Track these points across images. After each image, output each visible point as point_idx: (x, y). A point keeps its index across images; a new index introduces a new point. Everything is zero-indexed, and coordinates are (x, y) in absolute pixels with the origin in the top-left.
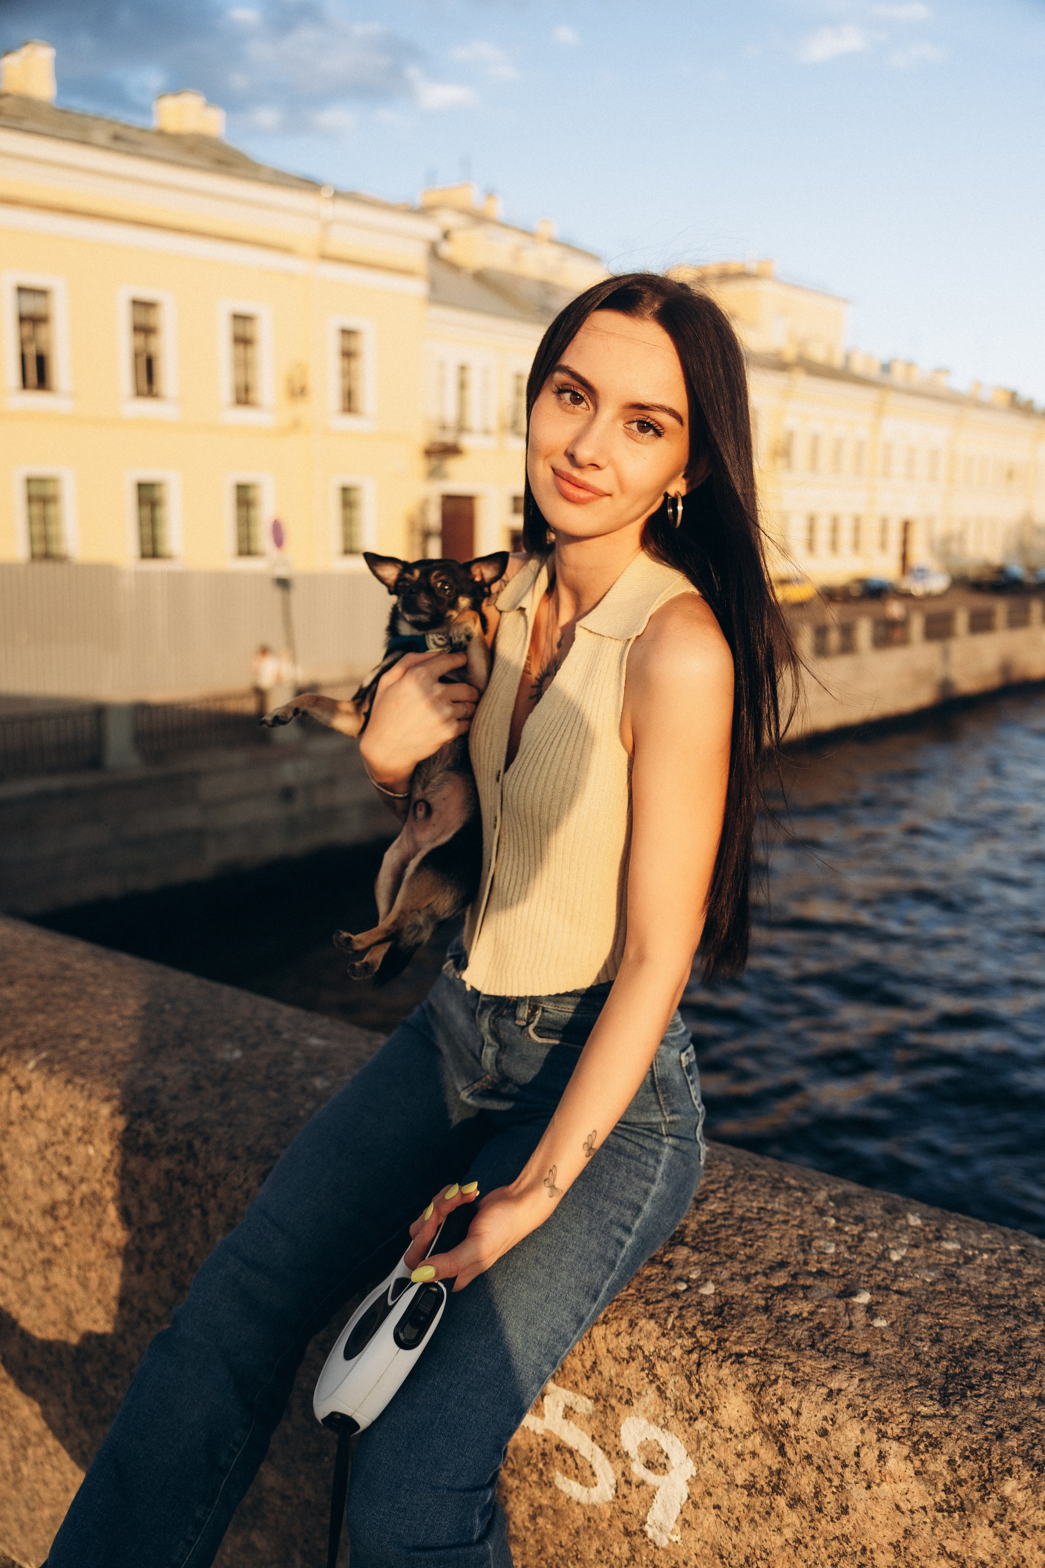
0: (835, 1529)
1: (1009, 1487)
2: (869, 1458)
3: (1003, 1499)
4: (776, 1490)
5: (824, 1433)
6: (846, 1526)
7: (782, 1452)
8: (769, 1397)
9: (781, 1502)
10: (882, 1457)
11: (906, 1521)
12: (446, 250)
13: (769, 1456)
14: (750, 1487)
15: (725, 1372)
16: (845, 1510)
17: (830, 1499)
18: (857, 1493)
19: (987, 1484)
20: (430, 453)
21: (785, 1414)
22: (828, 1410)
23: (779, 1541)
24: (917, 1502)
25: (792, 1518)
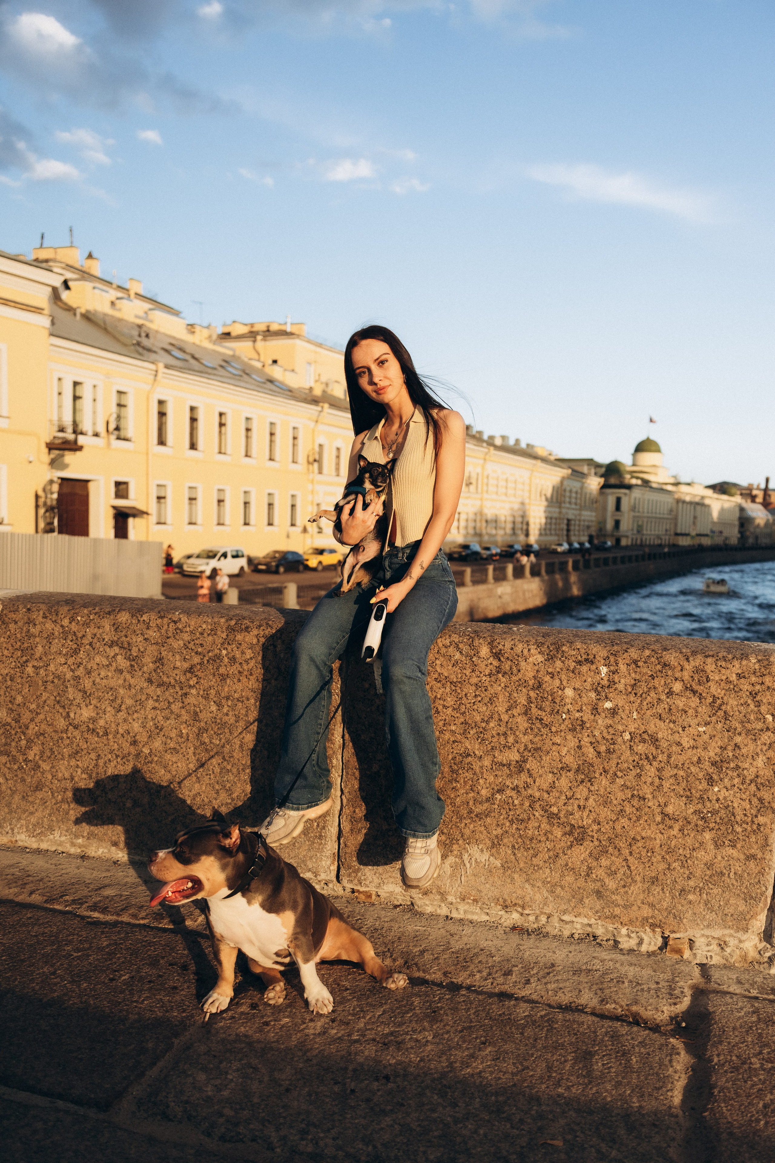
0: (516, 678)
1: (564, 648)
2: (526, 652)
3: (563, 651)
4: (498, 672)
5: (512, 649)
6: (520, 675)
7: (500, 660)
8: (495, 644)
9: (500, 675)
10: (529, 650)
11: (536, 668)
12: (65, 295)
13: (496, 663)
14: (490, 675)
15: (481, 641)
16: (519, 671)
17: (515, 669)
18: (523, 664)
19: (558, 649)
20: (51, 447)
21: (500, 647)
22: (512, 642)
23: (500, 688)
24: (540, 660)
25: (504, 680)
